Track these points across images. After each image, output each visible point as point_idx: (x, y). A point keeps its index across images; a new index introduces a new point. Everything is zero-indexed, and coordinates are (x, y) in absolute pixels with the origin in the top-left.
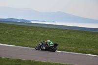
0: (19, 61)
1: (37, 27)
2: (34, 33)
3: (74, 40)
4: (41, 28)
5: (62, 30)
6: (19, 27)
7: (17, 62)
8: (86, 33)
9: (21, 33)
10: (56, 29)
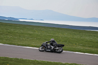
0: (6, 59)
1: (25, 25)
2: (21, 31)
3: (62, 38)
4: (30, 26)
5: (50, 28)
6: (6, 25)
7: (5, 61)
8: (74, 31)
9: (9, 31)
10: (44, 27)
